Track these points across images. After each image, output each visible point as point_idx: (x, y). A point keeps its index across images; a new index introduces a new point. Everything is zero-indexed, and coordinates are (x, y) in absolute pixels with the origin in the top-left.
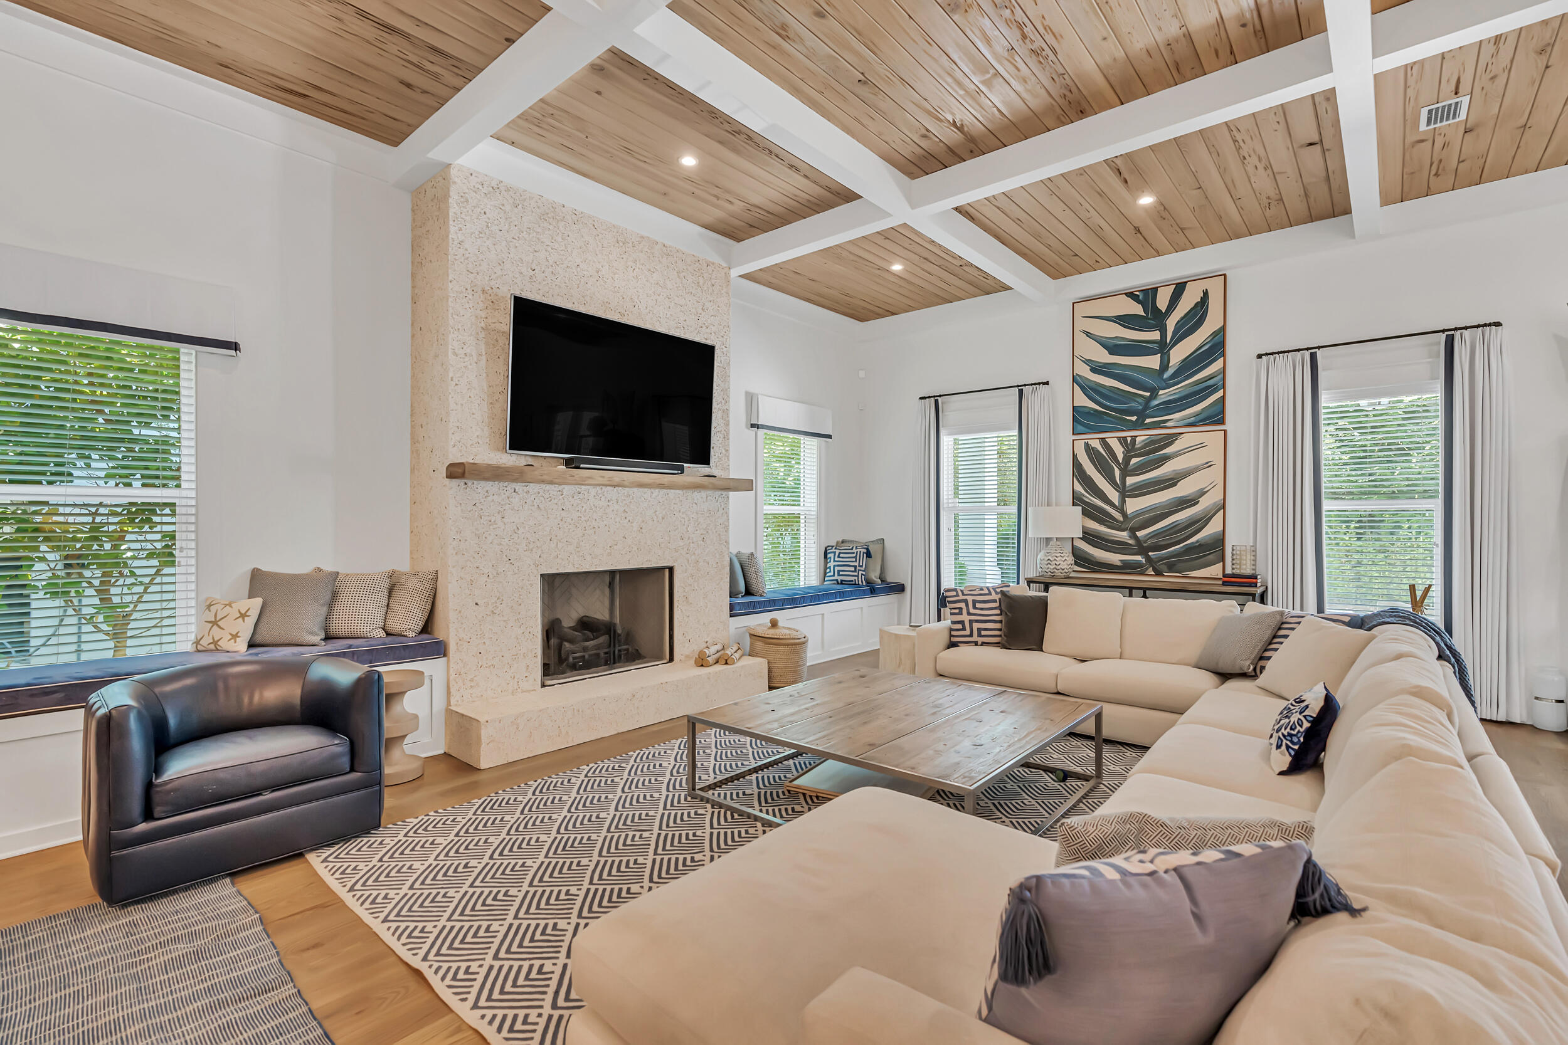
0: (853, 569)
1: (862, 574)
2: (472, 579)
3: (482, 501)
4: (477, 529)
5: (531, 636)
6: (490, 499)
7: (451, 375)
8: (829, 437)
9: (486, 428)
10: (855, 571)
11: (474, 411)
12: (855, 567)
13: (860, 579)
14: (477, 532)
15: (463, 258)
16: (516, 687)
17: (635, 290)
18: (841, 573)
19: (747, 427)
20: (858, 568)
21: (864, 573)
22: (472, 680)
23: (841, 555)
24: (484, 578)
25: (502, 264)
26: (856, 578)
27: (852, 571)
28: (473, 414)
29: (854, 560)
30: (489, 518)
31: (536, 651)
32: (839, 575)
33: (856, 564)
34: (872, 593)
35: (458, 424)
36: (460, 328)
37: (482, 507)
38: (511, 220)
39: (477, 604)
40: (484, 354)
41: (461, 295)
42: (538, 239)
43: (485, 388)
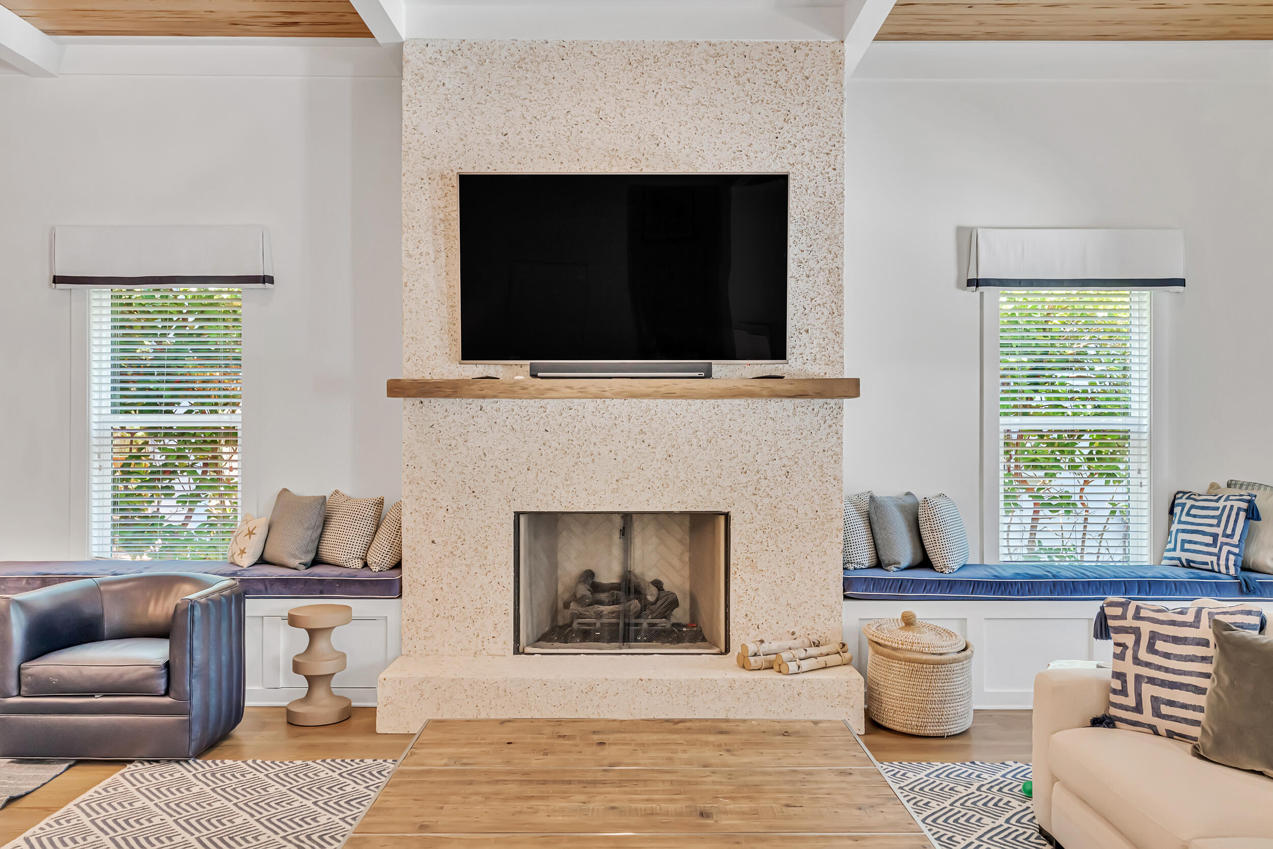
0: (1210, 540)
1: (1229, 552)
2: (428, 512)
3: (441, 421)
4: (434, 455)
5: (501, 588)
6: (449, 419)
7: (404, 281)
8: (1181, 282)
9: (446, 336)
10: (1214, 544)
11: (432, 318)
12: (1215, 536)
13: (1222, 562)
14: (435, 459)
15: (418, 144)
16: (480, 648)
17: (659, 123)
18: (1187, 546)
19: (959, 286)
20: (1221, 539)
21: (1236, 550)
22: (426, 630)
23: (1193, 512)
24: (442, 512)
25: (465, 139)
26: (1214, 559)
27: (1207, 545)
28: (430, 321)
29: (1215, 522)
30: (448, 442)
31: (507, 607)
32: (1183, 550)
33: (1219, 531)
34: (1242, 592)
35: (413, 335)
36: (414, 224)
37: (440, 428)
38: (475, 82)
39: (433, 542)
40: (443, 249)
41: (416, 187)
42: (511, 94)
43: (445, 290)
